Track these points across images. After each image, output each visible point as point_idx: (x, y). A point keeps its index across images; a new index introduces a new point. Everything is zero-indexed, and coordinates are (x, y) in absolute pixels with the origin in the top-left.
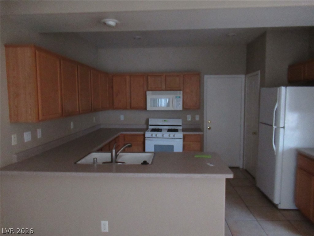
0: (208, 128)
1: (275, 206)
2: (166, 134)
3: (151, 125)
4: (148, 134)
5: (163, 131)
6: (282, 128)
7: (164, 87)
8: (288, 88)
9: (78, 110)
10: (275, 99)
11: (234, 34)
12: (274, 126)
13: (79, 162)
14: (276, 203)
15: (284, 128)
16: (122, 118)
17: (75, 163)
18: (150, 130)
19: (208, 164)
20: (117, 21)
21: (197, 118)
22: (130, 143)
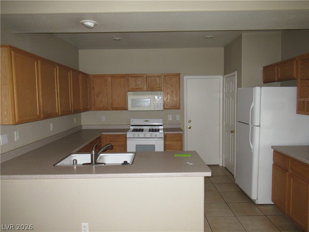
0: (189, 127)
1: (252, 202)
2: (149, 134)
3: (132, 126)
4: (129, 134)
5: (144, 131)
6: (258, 126)
7: (145, 88)
8: (262, 88)
9: (57, 112)
10: (250, 99)
11: (212, 36)
12: (250, 125)
13: (58, 164)
14: (254, 199)
15: (259, 126)
16: (103, 118)
17: (54, 165)
18: (132, 131)
19: (188, 163)
20: (95, 22)
21: (178, 117)
22: (110, 144)
